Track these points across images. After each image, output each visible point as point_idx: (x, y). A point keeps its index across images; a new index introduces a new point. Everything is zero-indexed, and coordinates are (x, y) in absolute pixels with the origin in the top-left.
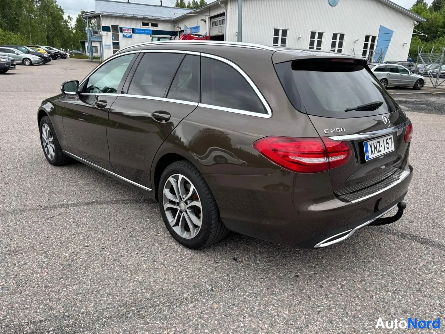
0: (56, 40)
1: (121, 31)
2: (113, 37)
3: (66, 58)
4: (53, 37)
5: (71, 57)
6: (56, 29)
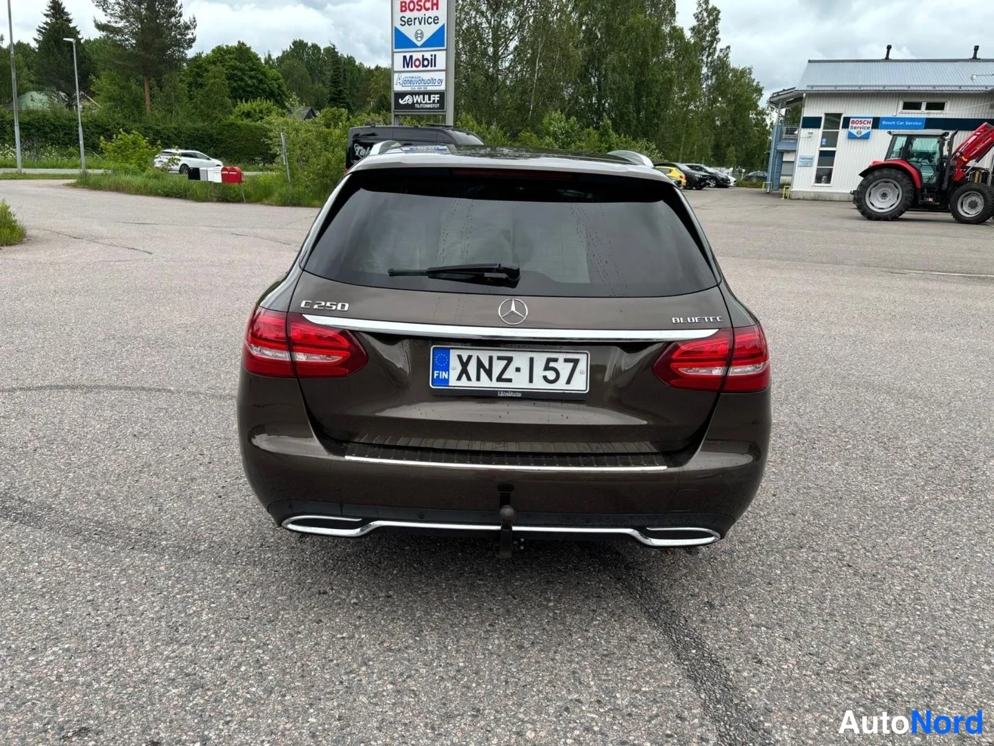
0: (731, 152)
1: (846, 125)
2: (824, 140)
3: (726, 187)
4: (728, 145)
5: (738, 184)
6: (738, 129)
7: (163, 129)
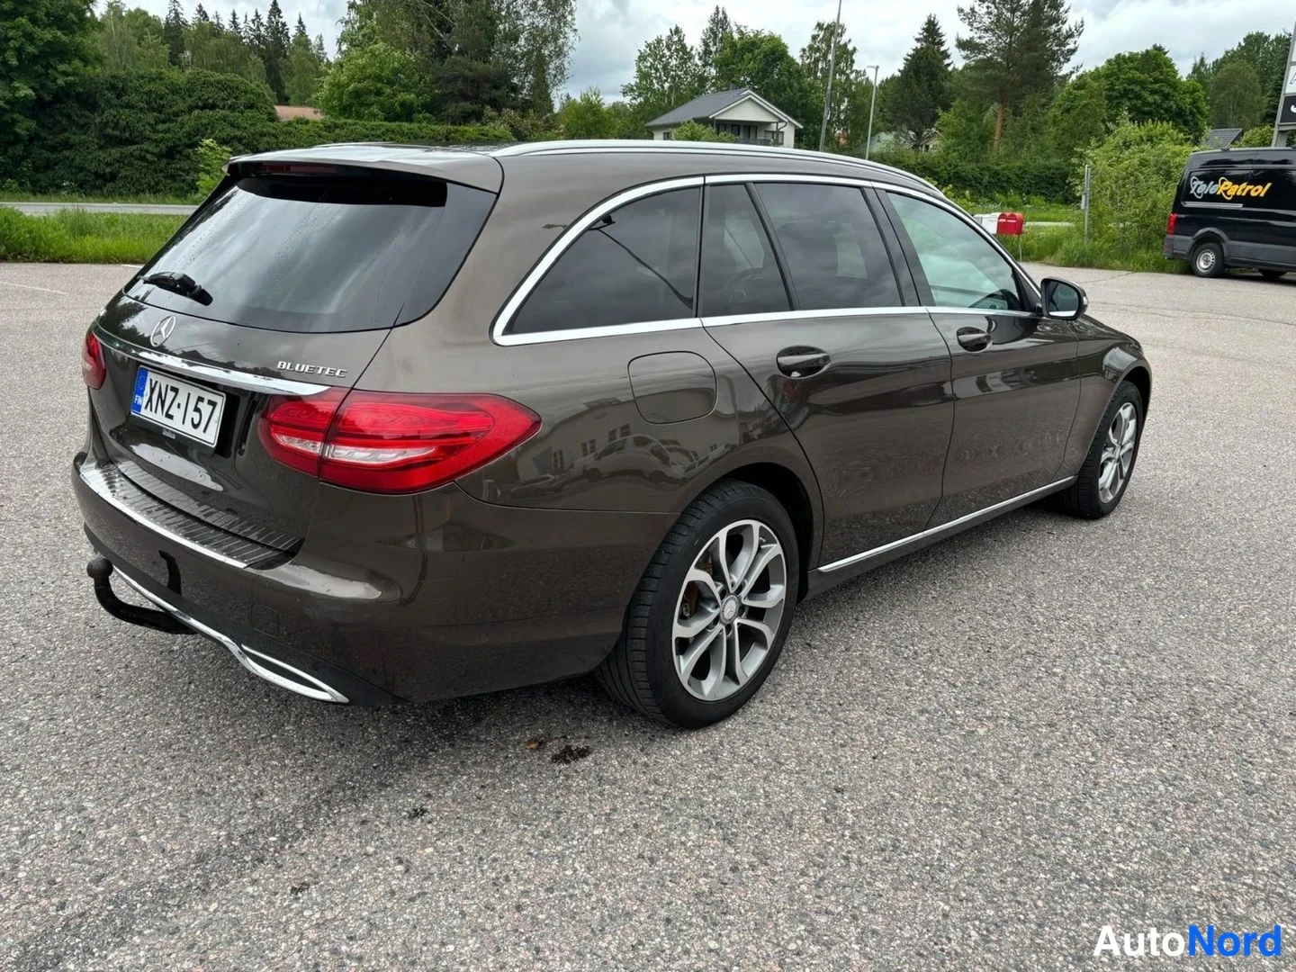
7: (1004, 169)
